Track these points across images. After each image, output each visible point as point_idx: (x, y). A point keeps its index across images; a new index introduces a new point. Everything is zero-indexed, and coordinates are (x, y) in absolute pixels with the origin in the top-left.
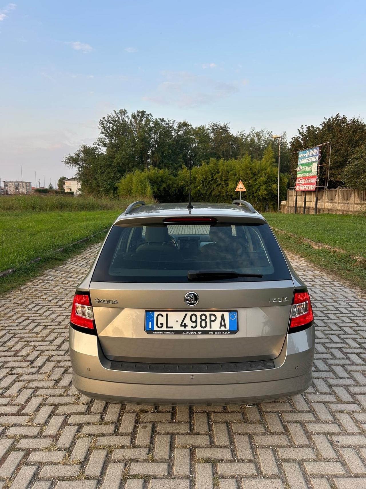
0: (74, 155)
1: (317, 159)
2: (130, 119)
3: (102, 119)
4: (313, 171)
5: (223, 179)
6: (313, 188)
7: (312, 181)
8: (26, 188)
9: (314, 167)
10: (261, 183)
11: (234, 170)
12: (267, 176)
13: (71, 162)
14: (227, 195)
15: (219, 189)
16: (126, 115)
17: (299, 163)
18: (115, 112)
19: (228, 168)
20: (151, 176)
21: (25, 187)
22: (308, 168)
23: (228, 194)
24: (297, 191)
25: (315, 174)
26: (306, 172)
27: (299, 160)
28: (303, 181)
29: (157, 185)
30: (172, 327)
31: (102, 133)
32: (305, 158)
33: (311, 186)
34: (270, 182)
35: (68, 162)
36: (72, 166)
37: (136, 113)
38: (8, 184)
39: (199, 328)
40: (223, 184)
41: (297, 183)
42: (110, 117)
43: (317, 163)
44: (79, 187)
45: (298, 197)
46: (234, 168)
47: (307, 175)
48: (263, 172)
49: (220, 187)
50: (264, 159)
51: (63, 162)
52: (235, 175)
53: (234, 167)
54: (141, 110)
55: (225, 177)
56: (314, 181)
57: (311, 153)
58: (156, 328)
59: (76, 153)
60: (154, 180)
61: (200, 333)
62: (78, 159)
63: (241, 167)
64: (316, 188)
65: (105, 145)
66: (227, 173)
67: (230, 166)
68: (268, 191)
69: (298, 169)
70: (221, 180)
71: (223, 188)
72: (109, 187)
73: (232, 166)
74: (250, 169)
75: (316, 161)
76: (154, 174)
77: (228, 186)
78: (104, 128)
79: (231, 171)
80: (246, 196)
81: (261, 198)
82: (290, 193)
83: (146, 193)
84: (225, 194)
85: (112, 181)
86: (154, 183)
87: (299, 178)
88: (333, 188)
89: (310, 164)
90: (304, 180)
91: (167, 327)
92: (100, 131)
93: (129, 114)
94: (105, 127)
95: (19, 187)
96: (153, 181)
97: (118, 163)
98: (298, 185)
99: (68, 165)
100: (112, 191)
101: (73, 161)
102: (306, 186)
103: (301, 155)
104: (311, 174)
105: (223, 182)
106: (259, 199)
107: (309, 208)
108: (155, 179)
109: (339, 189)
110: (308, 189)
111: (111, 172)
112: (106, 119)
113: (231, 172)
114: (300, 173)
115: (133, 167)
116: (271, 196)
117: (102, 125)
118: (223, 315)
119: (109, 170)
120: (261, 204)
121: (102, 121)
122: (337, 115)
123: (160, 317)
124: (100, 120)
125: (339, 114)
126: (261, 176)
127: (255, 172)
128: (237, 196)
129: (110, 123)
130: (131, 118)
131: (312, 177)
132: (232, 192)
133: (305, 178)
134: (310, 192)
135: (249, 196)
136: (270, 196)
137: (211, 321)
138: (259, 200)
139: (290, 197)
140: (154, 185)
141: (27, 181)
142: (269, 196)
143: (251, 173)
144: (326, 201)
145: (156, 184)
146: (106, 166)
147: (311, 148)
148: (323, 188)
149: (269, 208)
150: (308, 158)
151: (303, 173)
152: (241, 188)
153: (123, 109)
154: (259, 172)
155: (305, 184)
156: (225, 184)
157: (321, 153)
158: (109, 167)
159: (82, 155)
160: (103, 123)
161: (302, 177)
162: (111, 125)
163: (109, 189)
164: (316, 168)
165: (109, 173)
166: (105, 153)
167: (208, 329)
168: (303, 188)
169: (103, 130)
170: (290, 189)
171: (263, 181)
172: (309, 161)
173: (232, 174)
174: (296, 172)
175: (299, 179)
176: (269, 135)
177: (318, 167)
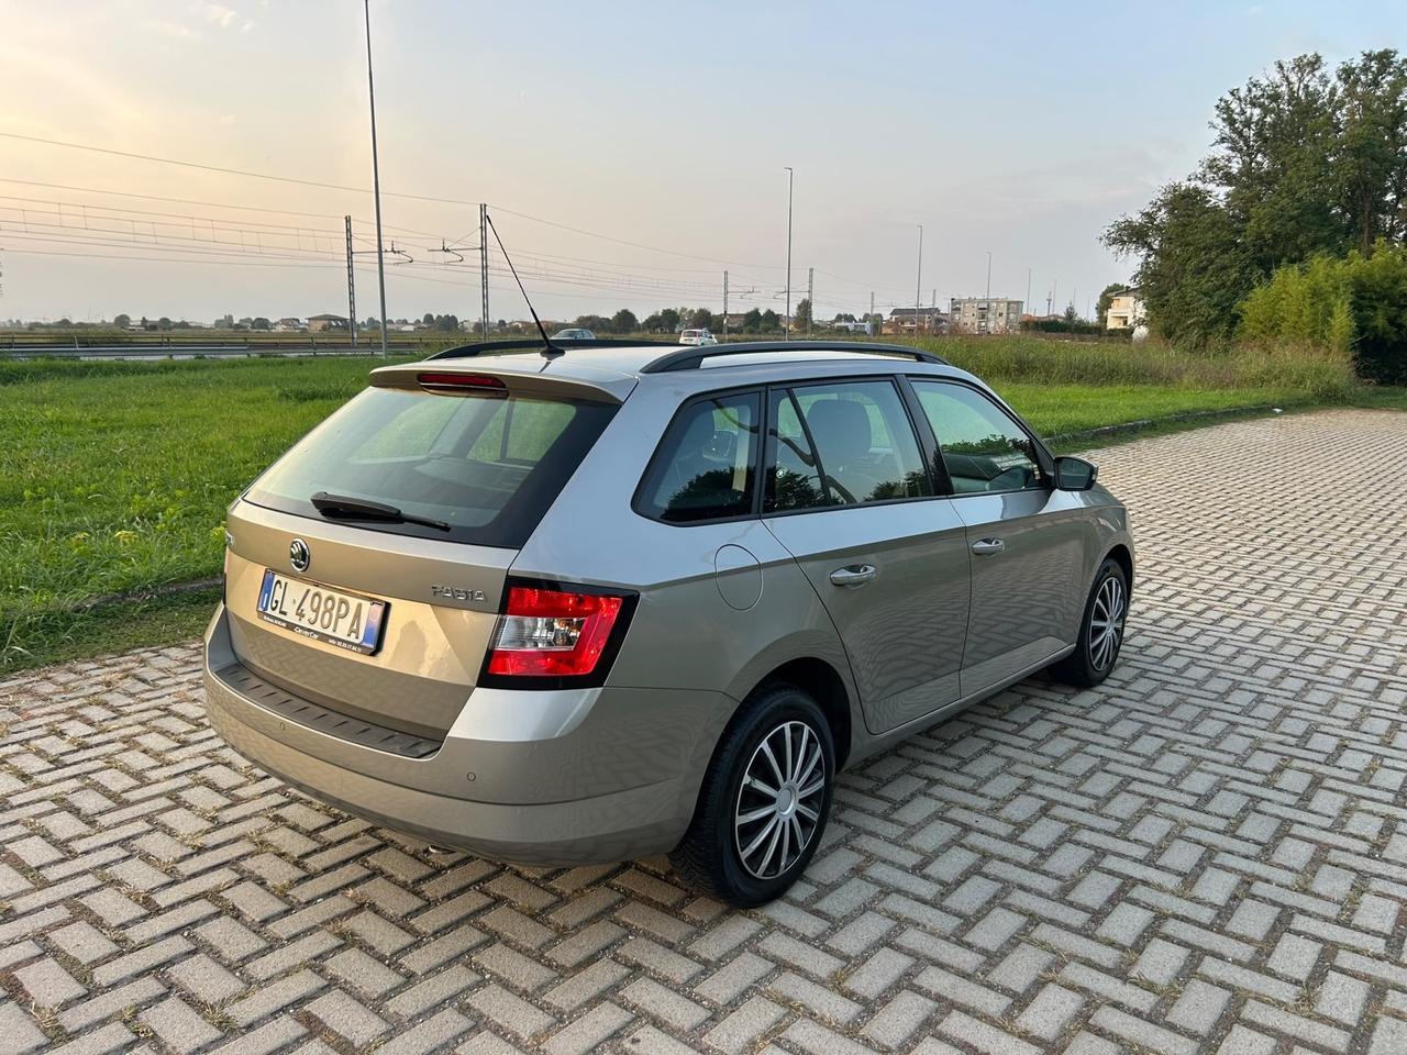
0: (1137, 218)
2: (1330, 85)
3: (1229, 98)
8: (1008, 318)
13: (1125, 239)
16: (1318, 73)
18: (1281, 67)
20: (1370, 276)
21: (1004, 315)
29: (1392, 304)
30: (285, 614)
31: (1223, 140)
35: (1115, 239)
36: (1128, 249)
37: (1358, 61)
38: (962, 306)
39: (317, 627)
42: (1255, 86)
44: (1137, 314)
51: (1101, 239)
54: (1377, 50)
58: (269, 611)
59: (1147, 210)
60: (1378, 289)
61: (316, 636)
62: (1149, 229)
65: (1228, 178)
72: (1214, 313)
76: (1385, 267)
78: (1231, 122)
83: (1326, 333)
85: (1229, 295)
86: (1378, 300)
91: (281, 611)
92: (1216, 135)
93: (1331, 68)
94: (1235, 121)
95: (990, 315)
96: (1375, 292)
97: (1260, 236)
99: (1114, 248)
100: (1224, 327)
101: (1132, 235)
108: (1386, 285)
111: (1231, 267)
112: (1243, 94)
115: (1314, 245)
117: (1225, 116)
118: (360, 606)
119: (1225, 259)
121: (1226, 102)
123: (278, 586)
124: (1221, 100)
129: (1254, 105)
130: (1334, 80)
137: (339, 617)
140: (1376, 304)
141: (1010, 299)
145: (1386, 302)
146: (1218, 247)
153: (1310, 54)
158: (1225, 251)
159: (1162, 215)
160: (1228, 109)
162: (1257, 111)
163: (1216, 321)
165: (1224, 268)
166: (1222, 205)
167: (329, 632)
169: (1227, 130)
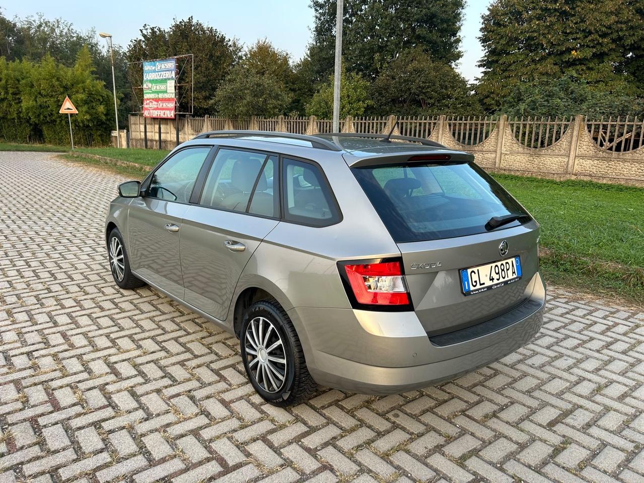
1: (173, 74)
4: (168, 92)
5: (10, 92)
6: (171, 114)
7: (169, 105)
9: (171, 86)
10: (79, 102)
11: (27, 78)
12: (87, 92)
14: (19, 118)
15: (4, 108)
17: (145, 79)
19: (17, 73)
22: (162, 87)
23: (21, 115)
24: (145, 118)
25: (173, 96)
26: (158, 92)
27: (145, 75)
28: (154, 105)
30: (484, 284)
32: (154, 72)
33: (168, 112)
34: (92, 102)
39: (501, 280)
40: (10, 99)
41: (145, 106)
43: (174, 81)
45: (148, 126)
46: (28, 75)
47: (161, 96)
48: (80, 85)
49: (5, 104)
50: (77, 66)
52: (32, 86)
53: (27, 73)
55: (14, 88)
56: (172, 105)
57: (163, 67)
61: (503, 285)
63: (40, 74)
64: (175, 116)
66: (17, 82)
67: (19, 71)
68: (91, 115)
69: (145, 86)
70: (7, 93)
71: (11, 105)
73: (24, 71)
74: (58, 79)
75: (172, 79)
77: (20, 102)
79: (23, 79)
80: (55, 121)
81: (81, 125)
82: (132, 119)
84: (15, 115)
87: (148, 99)
88: (198, 116)
89: (164, 81)
90: (156, 103)
91: (481, 284)
98: (147, 109)
102: (159, 111)
103: (147, 66)
104: (166, 96)
105: (10, 97)
106: (77, 126)
107: (165, 141)
109: (207, 118)
110: (162, 116)
113: (24, 81)
114: (148, 93)
116: (97, 123)
118: (512, 262)
120: (81, 134)
122: (189, 19)
123: (473, 273)
125: (192, 17)
126: (77, 92)
127: (66, 85)
128: (39, 120)
131: (169, 100)
132: (28, 113)
133: (157, 100)
134: (165, 120)
135: (61, 121)
136: (95, 123)
137: (507, 270)
138: (77, 128)
139: (133, 126)
142: (93, 122)
143: (60, 85)
144: (190, 132)
147: (162, 60)
148: (184, 116)
149: (93, 140)
150: (160, 73)
151: (153, 92)
152: (68, 109)
154: (73, 85)
155: (157, 109)
156: (13, 100)
157: (179, 68)
161: (153, 99)
164: (173, 88)
167: (506, 278)
168: (155, 114)
170: (133, 115)
171: (82, 100)
172: (161, 78)
173: (26, 85)
174: (142, 90)
175: (148, 102)
176: (69, 29)
177: (175, 87)
